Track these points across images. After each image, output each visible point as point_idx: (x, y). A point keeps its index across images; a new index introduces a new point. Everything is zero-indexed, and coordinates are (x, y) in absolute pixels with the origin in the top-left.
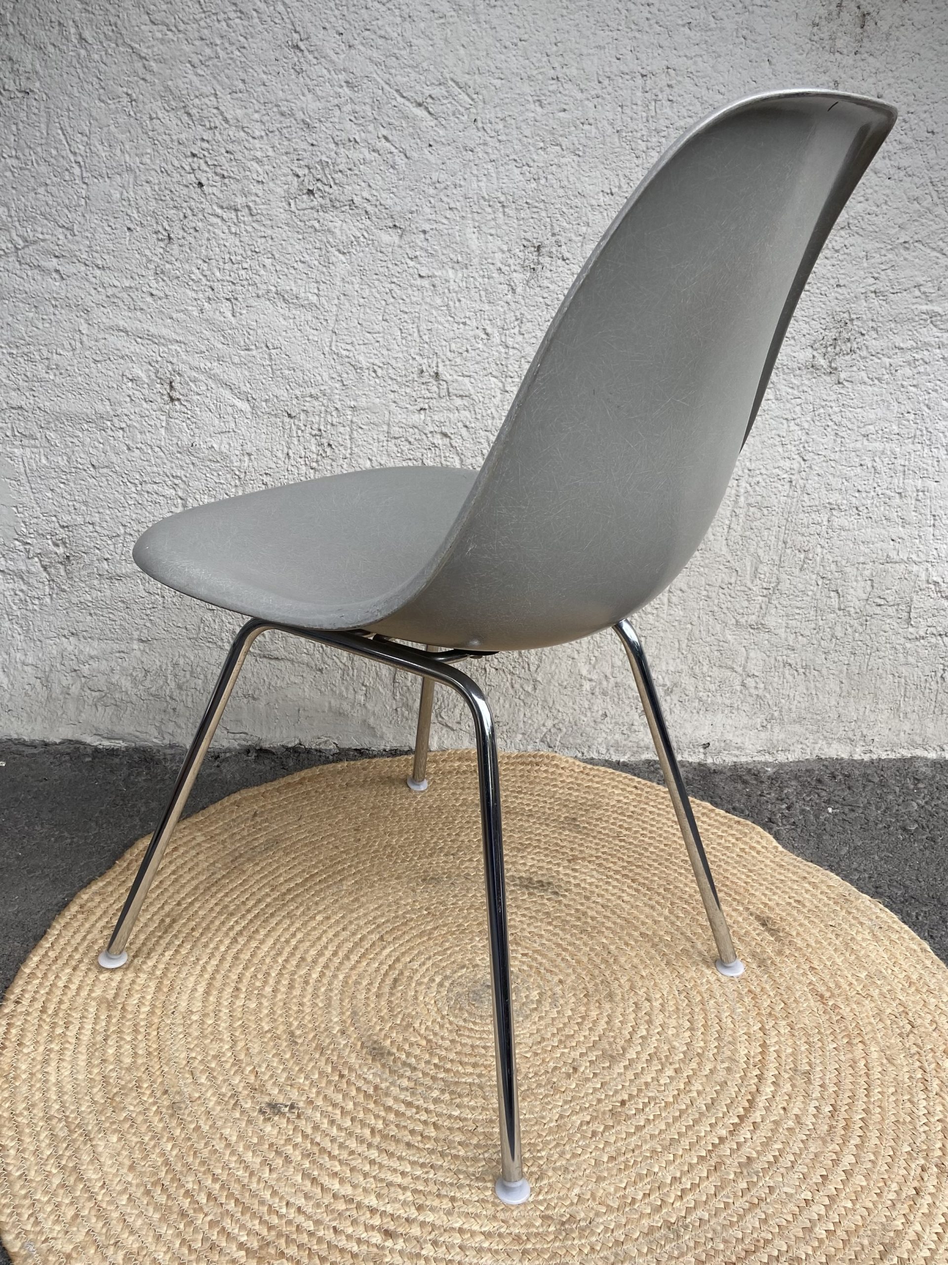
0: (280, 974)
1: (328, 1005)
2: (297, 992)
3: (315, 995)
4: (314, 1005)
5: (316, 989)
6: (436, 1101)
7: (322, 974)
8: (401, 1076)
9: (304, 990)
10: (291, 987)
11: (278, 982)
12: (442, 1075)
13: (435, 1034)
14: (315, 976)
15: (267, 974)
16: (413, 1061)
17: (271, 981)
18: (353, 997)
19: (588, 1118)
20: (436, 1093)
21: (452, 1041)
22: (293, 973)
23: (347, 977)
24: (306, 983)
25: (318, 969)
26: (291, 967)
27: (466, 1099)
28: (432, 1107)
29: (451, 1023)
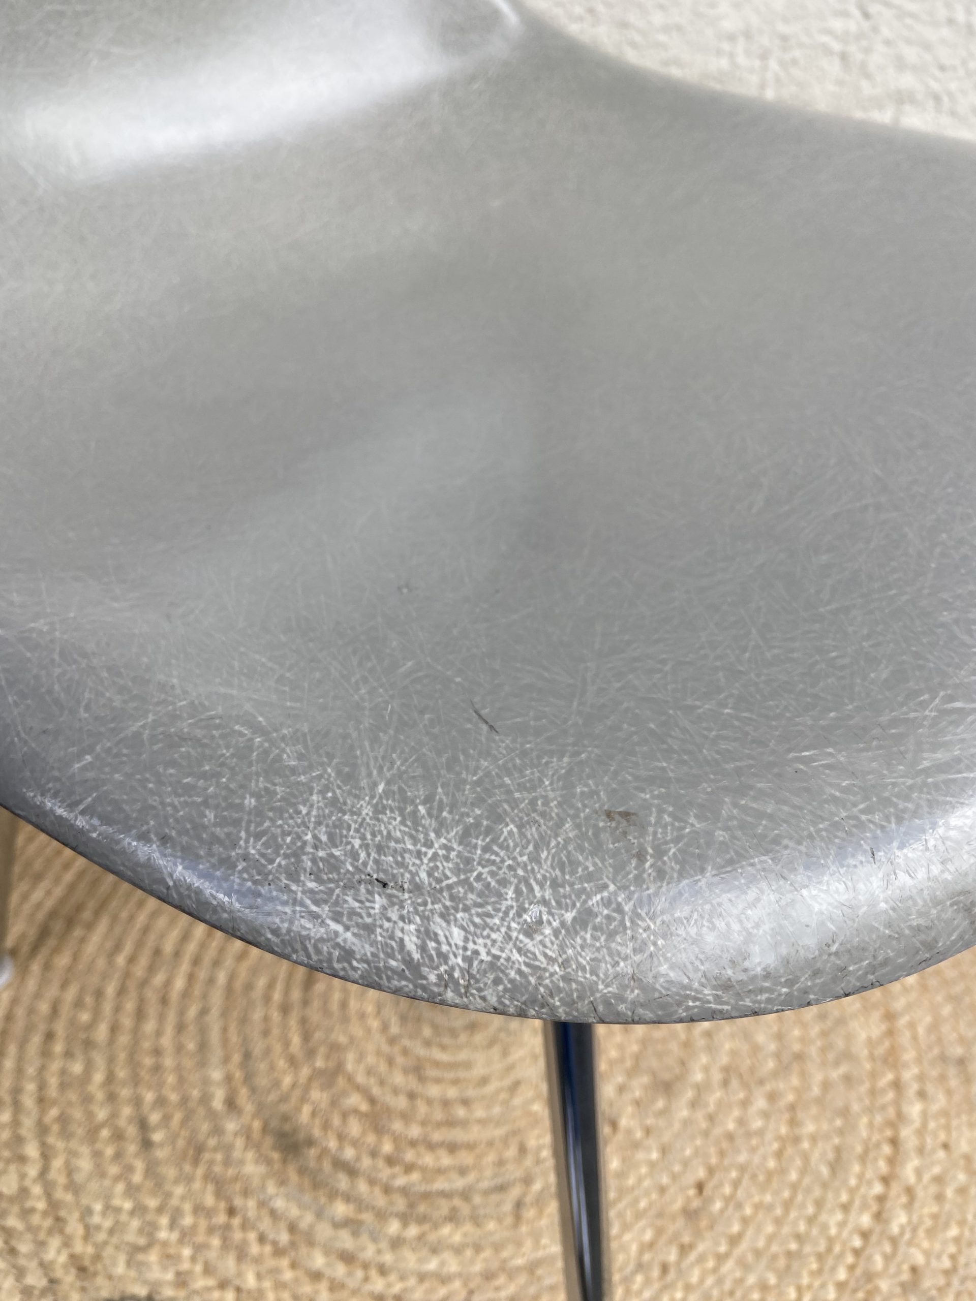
0: (122, 991)
1: (203, 1046)
2: (150, 1026)
3: (180, 1028)
4: (179, 1049)
5: (182, 1013)
6: (396, 1243)
7: (191, 978)
8: (333, 1195)
9: (161, 1018)
10: (140, 1015)
11: (118, 1009)
12: (401, 1181)
13: (382, 1083)
14: (179, 984)
15: (99, 994)
16: (349, 1153)
17: (107, 1008)
18: (244, 1020)
19: (648, 1236)
20: (394, 1227)
21: (412, 1096)
22: (144, 983)
23: (231, 978)
24: (164, 1001)
25: (185, 967)
26: (139, 971)
27: (446, 1230)
28: (388, 1258)
29: (405, 1052)
